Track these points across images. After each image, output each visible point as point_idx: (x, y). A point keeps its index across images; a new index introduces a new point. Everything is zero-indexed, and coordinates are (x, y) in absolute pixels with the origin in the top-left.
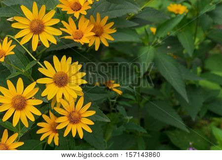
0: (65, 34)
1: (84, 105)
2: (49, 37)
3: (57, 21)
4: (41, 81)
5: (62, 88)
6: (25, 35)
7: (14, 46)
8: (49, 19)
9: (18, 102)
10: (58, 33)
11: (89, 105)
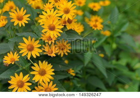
0: (44, 51)
1: (52, 85)
2: (36, 53)
3: (40, 46)
4: (32, 73)
5: (42, 77)
6: (24, 52)
7: (19, 57)
8: (36, 44)
9: (19, 84)
10: (41, 51)
11: (55, 85)
